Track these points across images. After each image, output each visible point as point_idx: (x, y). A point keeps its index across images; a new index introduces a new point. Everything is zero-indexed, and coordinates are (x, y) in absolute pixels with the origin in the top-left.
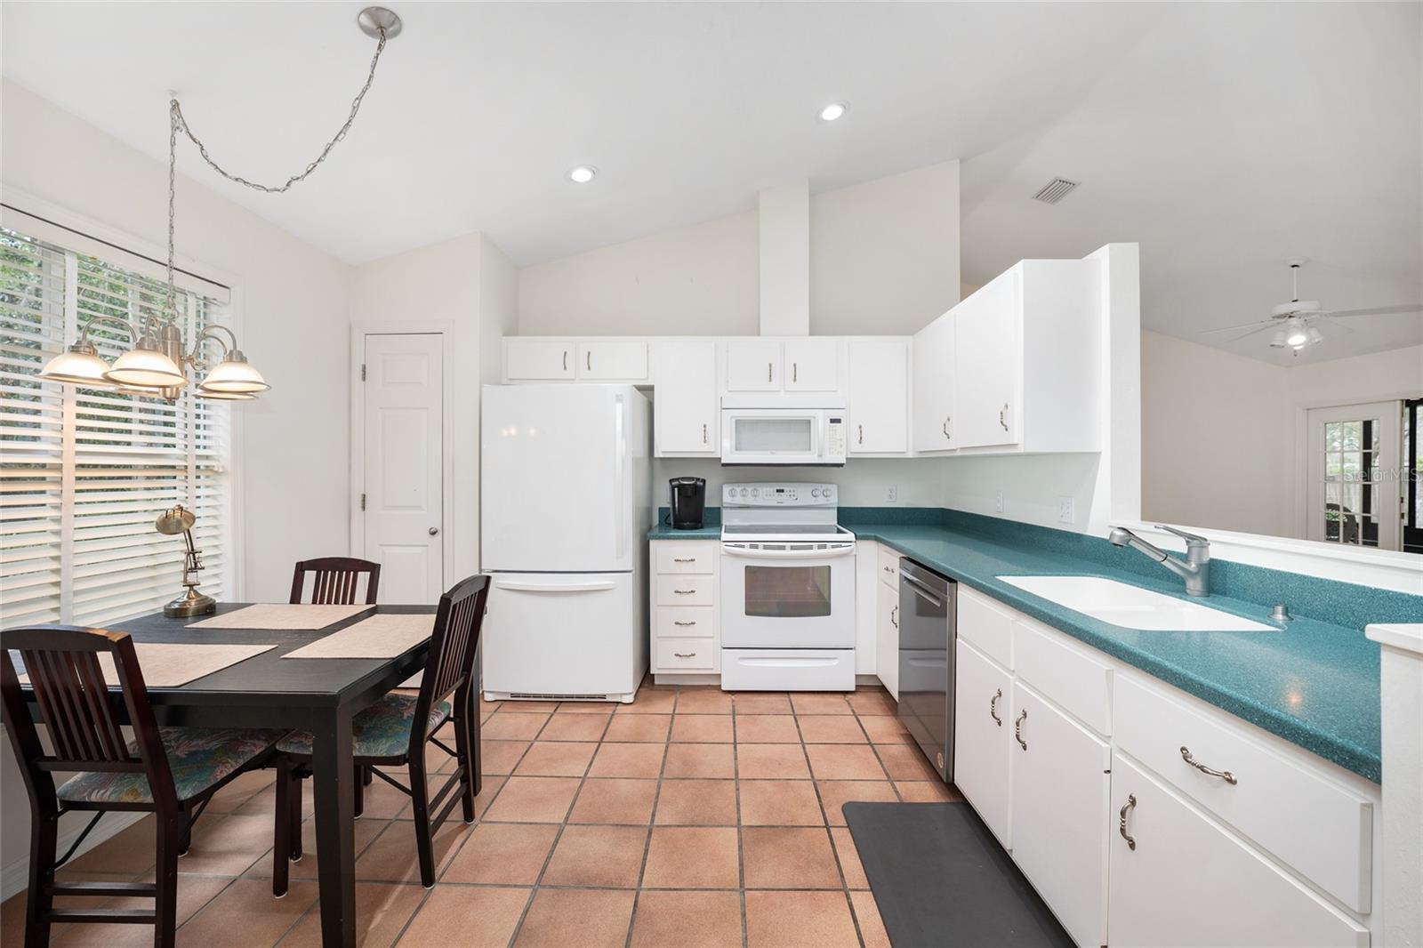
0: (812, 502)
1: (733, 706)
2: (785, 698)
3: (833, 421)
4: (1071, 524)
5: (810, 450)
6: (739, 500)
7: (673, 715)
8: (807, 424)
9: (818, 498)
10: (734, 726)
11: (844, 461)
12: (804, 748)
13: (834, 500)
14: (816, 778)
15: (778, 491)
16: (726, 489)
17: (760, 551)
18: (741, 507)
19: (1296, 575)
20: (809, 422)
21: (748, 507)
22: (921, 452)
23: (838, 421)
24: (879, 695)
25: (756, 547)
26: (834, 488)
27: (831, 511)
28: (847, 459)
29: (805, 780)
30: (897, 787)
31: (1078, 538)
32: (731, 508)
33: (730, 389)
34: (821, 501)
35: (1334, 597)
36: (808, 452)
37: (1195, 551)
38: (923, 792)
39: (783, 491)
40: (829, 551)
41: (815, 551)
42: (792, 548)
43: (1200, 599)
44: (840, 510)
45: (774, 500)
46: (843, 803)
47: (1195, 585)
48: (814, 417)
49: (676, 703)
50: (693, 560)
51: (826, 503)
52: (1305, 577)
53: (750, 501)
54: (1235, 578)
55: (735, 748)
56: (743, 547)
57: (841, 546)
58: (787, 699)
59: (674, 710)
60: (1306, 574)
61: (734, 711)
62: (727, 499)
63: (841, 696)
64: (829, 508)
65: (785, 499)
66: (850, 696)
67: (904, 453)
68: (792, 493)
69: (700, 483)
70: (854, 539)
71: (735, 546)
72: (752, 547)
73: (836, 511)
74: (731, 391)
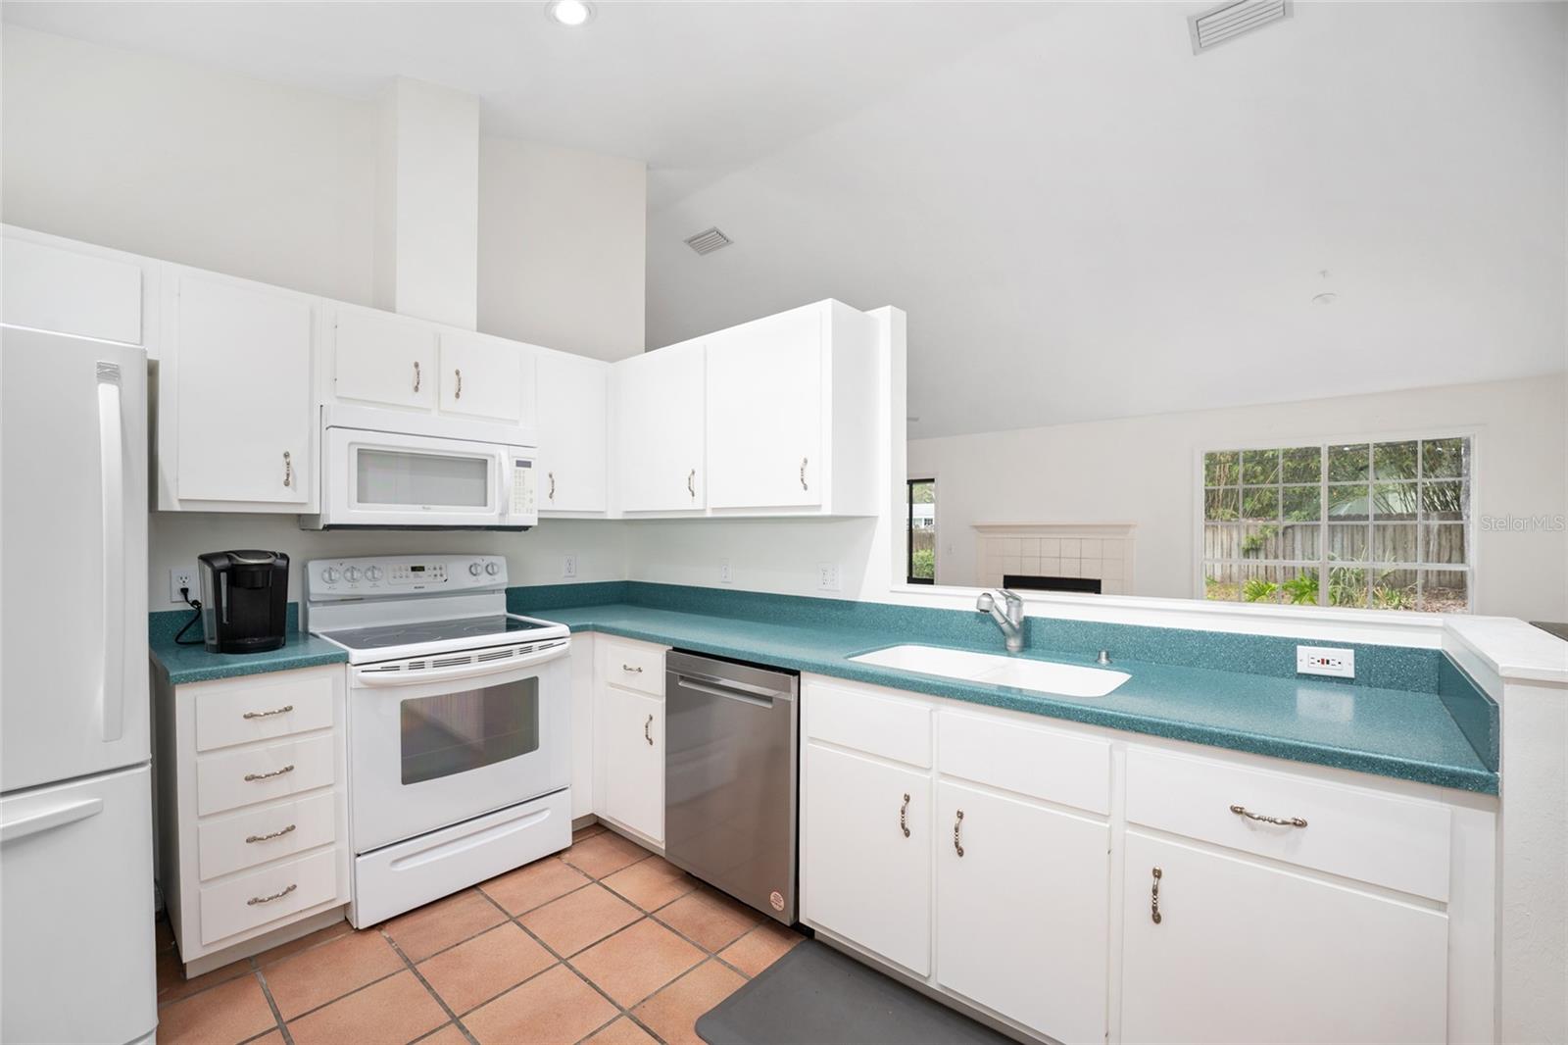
0: (470, 582)
1: (398, 951)
2: (475, 896)
3: (520, 464)
4: (838, 591)
5: (486, 505)
6: (343, 588)
7: (282, 1027)
8: (480, 466)
9: (480, 578)
10: (429, 988)
11: (535, 523)
12: (571, 967)
13: (502, 579)
14: (627, 1006)
15: (414, 569)
16: (315, 569)
17: (429, 672)
18: (345, 600)
19: (1099, 623)
20: (485, 462)
21: (360, 599)
22: (627, 512)
23: (527, 464)
24: (599, 839)
25: (421, 666)
26: (500, 561)
27: (496, 595)
28: (539, 519)
29: (614, 1020)
30: (725, 959)
31: (850, 605)
32: (325, 603)
33: (338, 394)
34: (484, 580)
35: (1134, 639)
36: (483, 508)
37: (1014, 609)
38: (758, 951)
39: (422, 569)
40: (536, 655)
41: (517, 659)
42: (482, 659)
43: (1019, 655)
44: (510, 593)
45: (410, 583)
46: (692, 1026)
47: (1014, 643)
48: (493, 456)
49: (270, 1000)
50: (288, 709)
51: (489, 583)
52: (1108, 624)
53: (364, 588)
54: (1040, 631)
55: (461, 1027)
56: (397, 668)
57: (551, 646)
58: (482, 898)
59: (278, 1016)
60: (1108, 621)
61: (407, 960)
62: (318, 587)
63: (555, 861)
64: (493, 591)
65: (426, 581)
66: (567, 855)
67: (602, 512)
68: (438, 572)
69: (281, 563)
70: (568, 633)
71: (383, 670)
72: (412, 667)
73: (503, 597)
74: (339, 398)
